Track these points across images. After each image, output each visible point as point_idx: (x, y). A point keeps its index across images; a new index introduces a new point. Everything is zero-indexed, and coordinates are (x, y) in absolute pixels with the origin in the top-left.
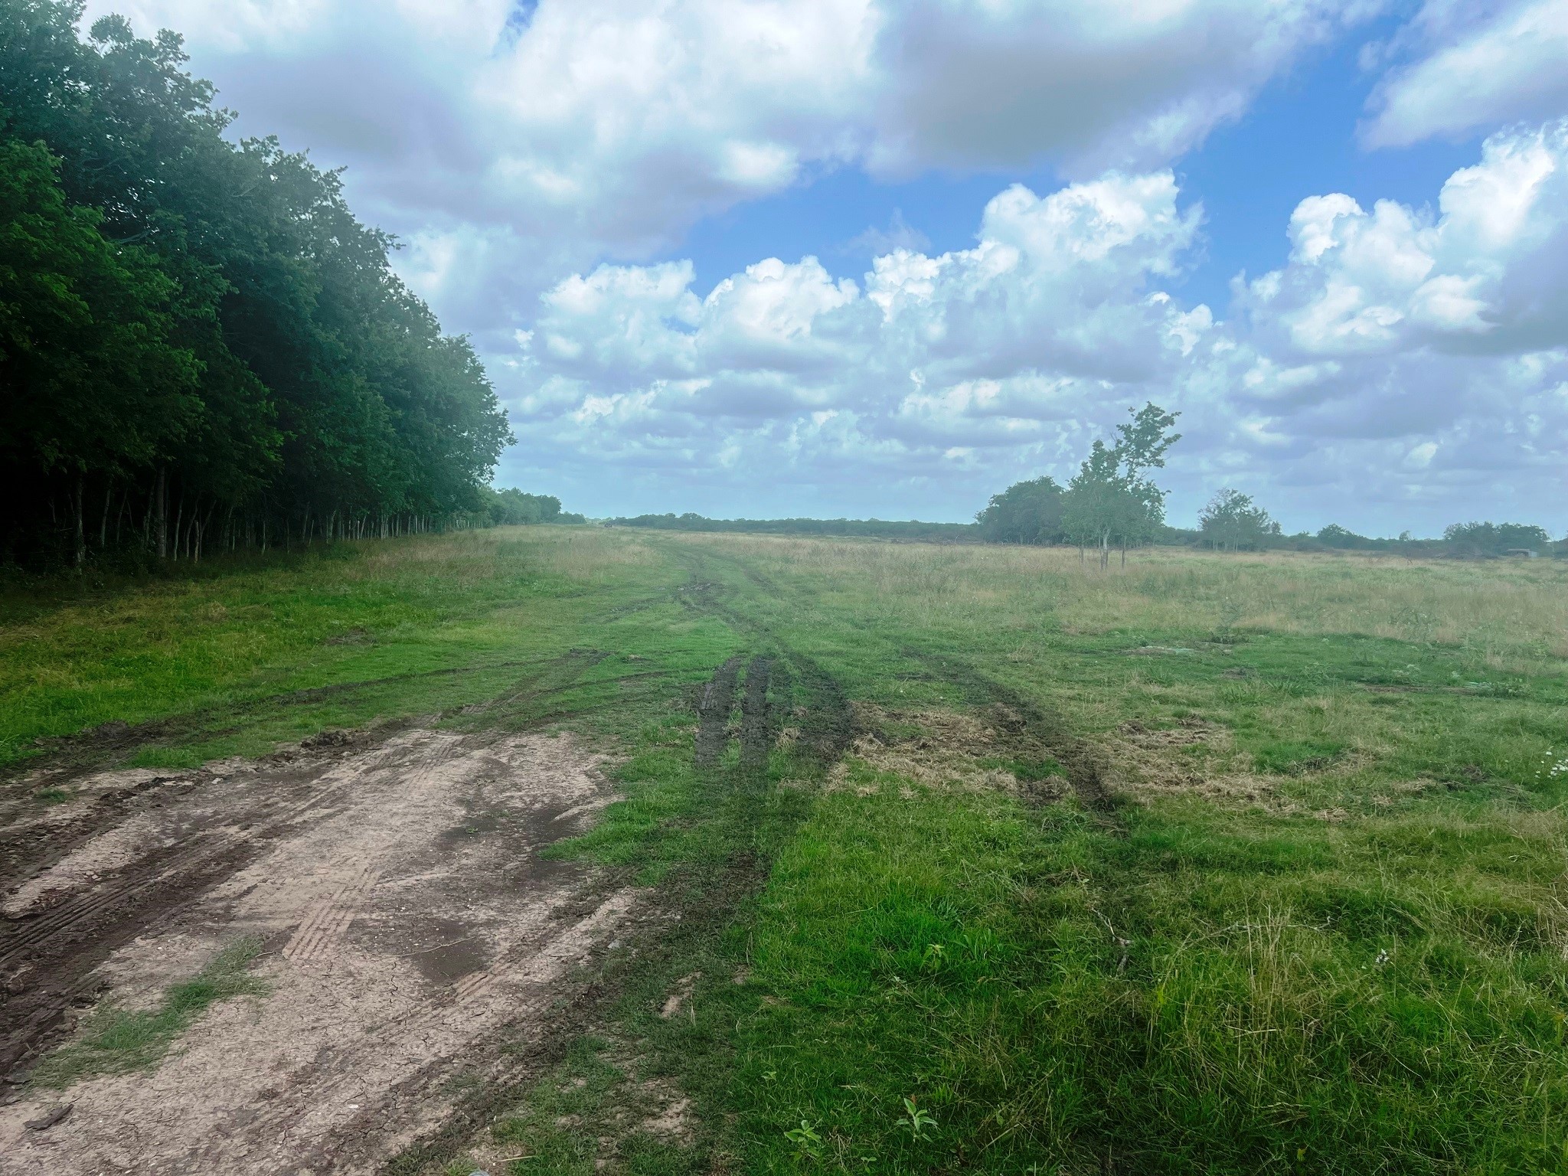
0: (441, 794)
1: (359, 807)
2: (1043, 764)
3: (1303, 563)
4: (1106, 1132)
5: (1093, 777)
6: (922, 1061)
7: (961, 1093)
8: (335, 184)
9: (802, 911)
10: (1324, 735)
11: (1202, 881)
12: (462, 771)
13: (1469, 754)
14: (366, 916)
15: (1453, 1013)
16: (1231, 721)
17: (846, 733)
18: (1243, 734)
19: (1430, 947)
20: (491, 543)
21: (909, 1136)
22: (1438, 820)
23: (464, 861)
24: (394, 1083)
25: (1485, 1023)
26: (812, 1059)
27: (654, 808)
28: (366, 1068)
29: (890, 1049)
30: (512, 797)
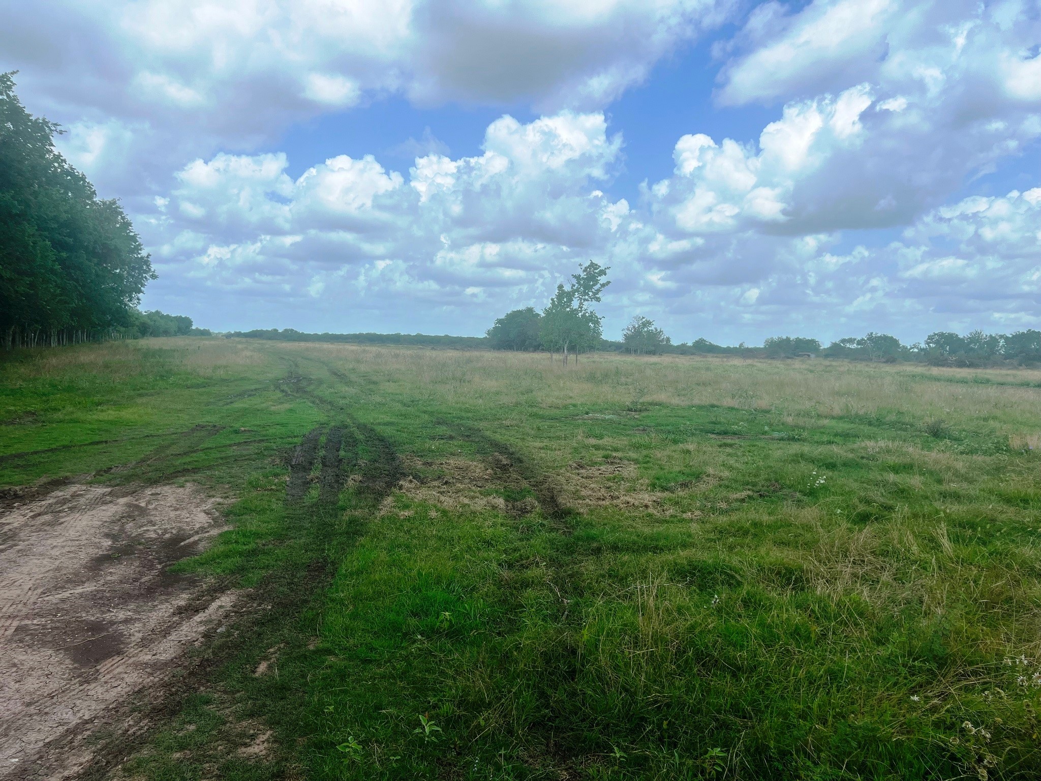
0: (93, 531)
1: (26, 543)
2: (522, 490)
3: (683, 361)
4: (550, 723)
5: (552, 497)
6: (434, 690)
7: (459, 708)
8: (9, 83)
9: (357, 598)
10: (691, 466)
11: (615, 560)
12: (109, 514)
13: (772, 475)
14: (30, 622)
15: (755, 630)
16: (637, 460)
17: (394, 476)
18: (644, 467)
19: (745, 592)
20: (139, 350)
21: (422, 739)
22: (753, 515)
23: (109, 578)
24: (47, 741)
25: (772, 635)
26: (359, 695)
27: (254, 534)
28: (25, 732)
29: (413, 684)
30: (148, 530)
